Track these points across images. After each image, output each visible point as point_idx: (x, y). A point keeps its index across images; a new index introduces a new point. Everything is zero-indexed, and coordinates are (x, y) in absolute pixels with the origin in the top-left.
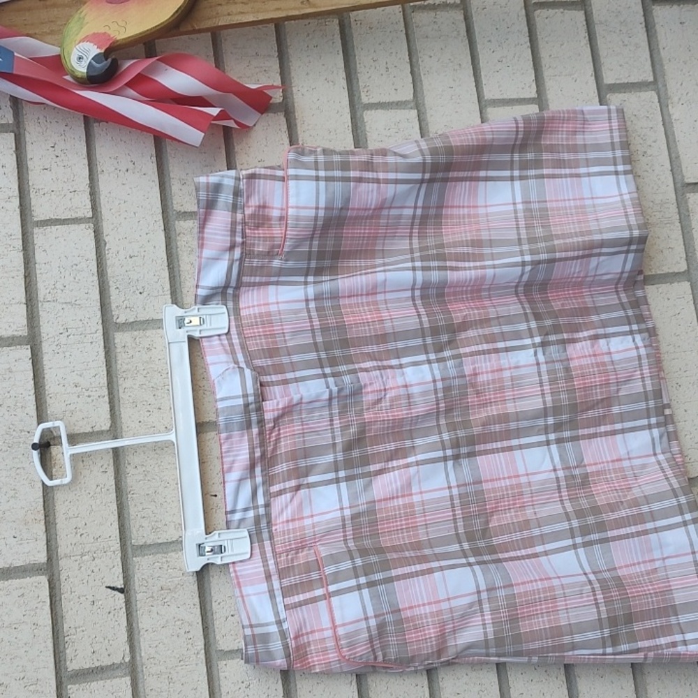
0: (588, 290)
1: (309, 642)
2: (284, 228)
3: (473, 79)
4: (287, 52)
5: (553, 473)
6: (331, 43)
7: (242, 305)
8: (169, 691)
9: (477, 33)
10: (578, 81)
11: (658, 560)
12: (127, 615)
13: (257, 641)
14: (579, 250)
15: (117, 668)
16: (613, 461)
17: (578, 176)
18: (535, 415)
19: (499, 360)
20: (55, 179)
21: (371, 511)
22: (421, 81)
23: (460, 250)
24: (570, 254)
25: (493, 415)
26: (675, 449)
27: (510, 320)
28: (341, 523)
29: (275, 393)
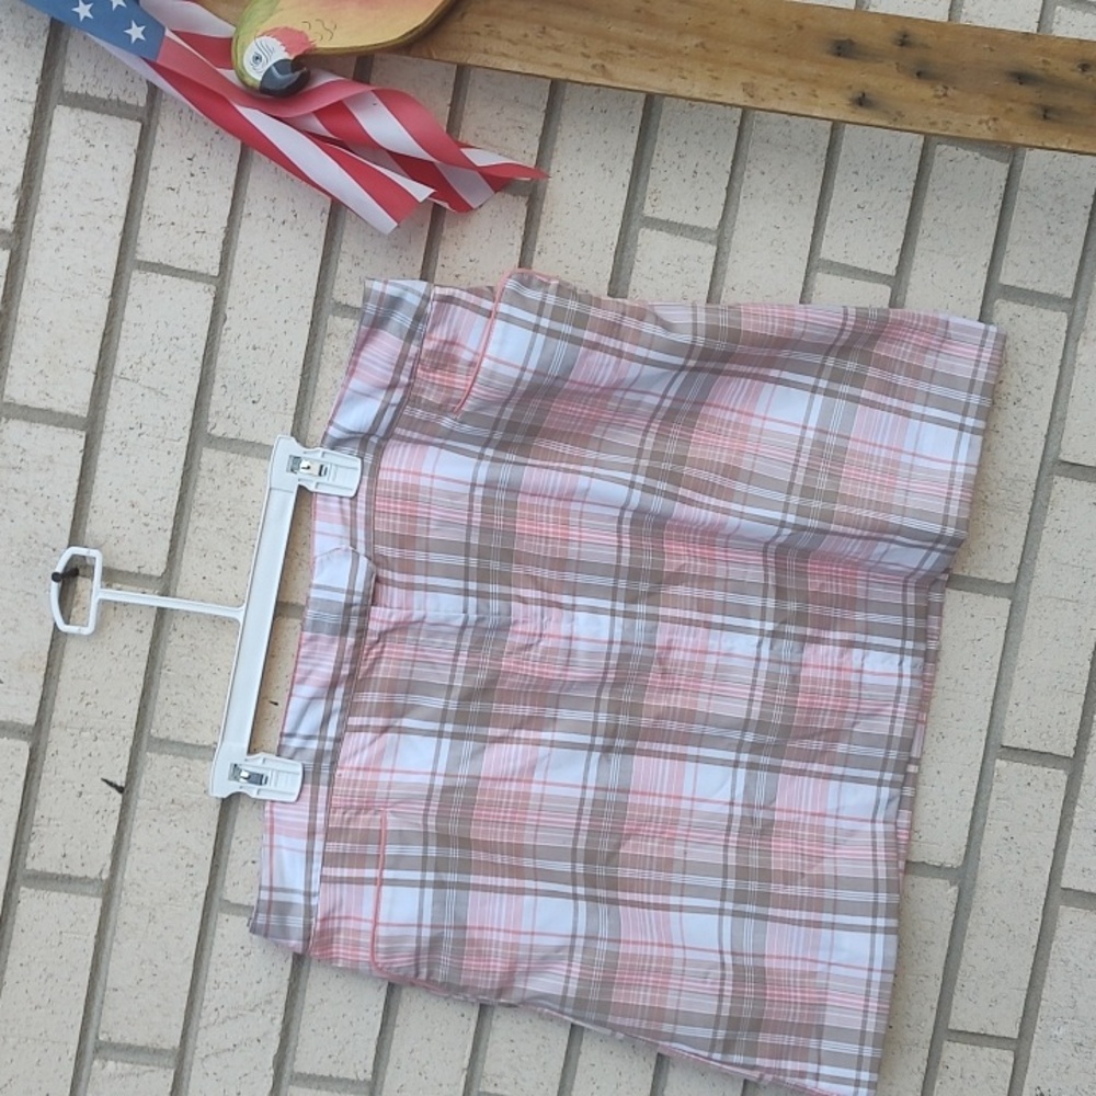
0: (865, 573)
1: (339, 929)
2: (471, 378)
3: (812, 223)
4: (561, 109)
5: (728, 807)
6: (627, 113)
7: (385, 463)
8: (147, 932)
9: (842, 154)
10: (962, 268)
11: (823, 962)
12: (120, 822)
13: (273, 910)
14: (864, 529)
15: (89, 883)
16: (813, 814)
17: (907, 414)
18: (731, 724)
19: (708, 638)
20: (180, 207)
21: (471, 789)
22: (737, 205)
23: (704, 475)
24: (851, 530)
25: (675, 708)
26: (904, 821)
27: (741, 587)
28: (426, 793)
29: (392, 597)
